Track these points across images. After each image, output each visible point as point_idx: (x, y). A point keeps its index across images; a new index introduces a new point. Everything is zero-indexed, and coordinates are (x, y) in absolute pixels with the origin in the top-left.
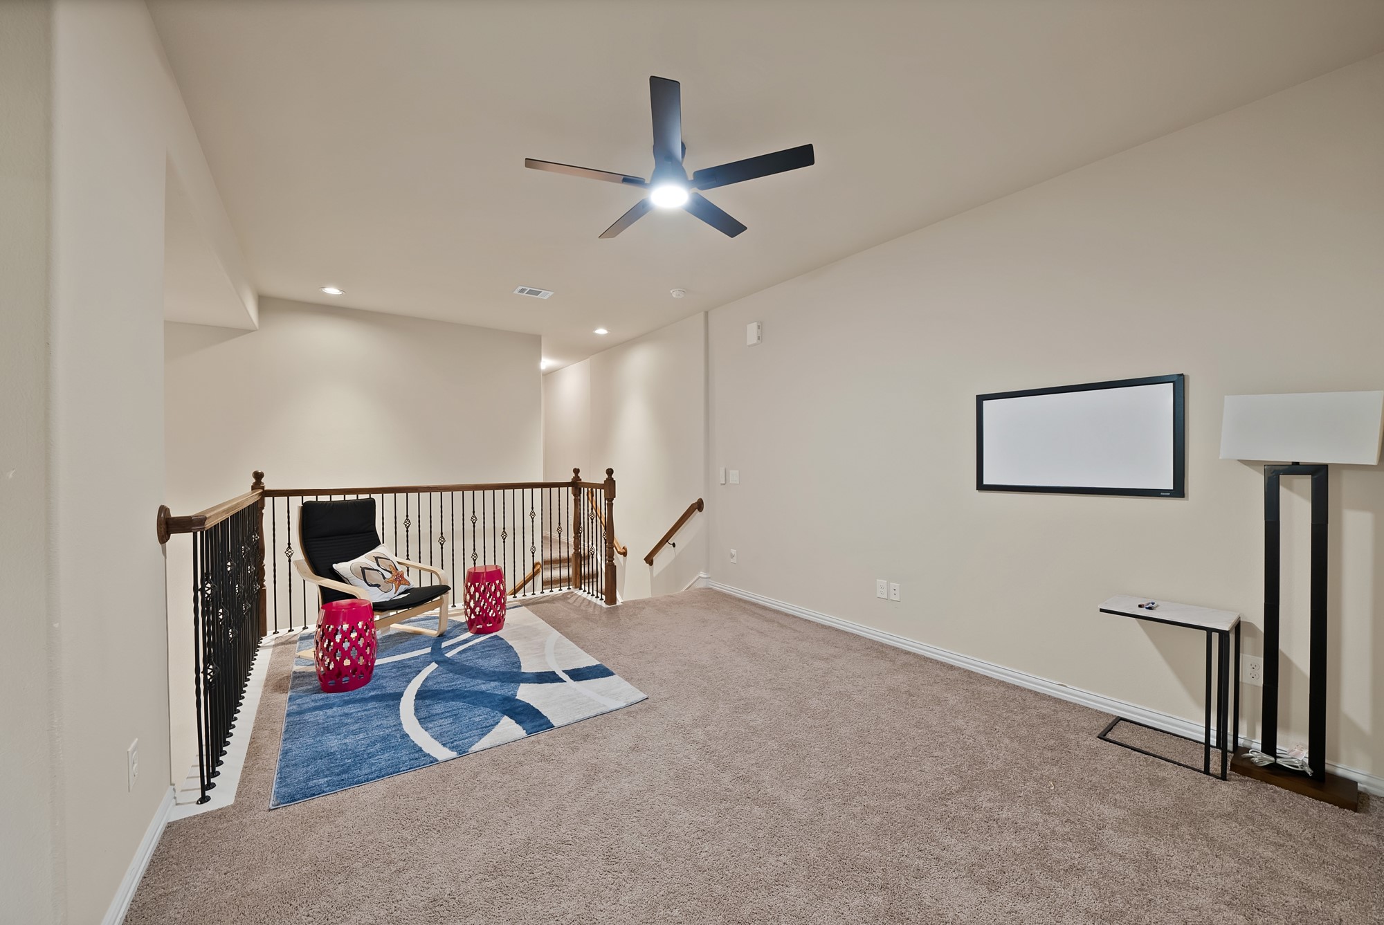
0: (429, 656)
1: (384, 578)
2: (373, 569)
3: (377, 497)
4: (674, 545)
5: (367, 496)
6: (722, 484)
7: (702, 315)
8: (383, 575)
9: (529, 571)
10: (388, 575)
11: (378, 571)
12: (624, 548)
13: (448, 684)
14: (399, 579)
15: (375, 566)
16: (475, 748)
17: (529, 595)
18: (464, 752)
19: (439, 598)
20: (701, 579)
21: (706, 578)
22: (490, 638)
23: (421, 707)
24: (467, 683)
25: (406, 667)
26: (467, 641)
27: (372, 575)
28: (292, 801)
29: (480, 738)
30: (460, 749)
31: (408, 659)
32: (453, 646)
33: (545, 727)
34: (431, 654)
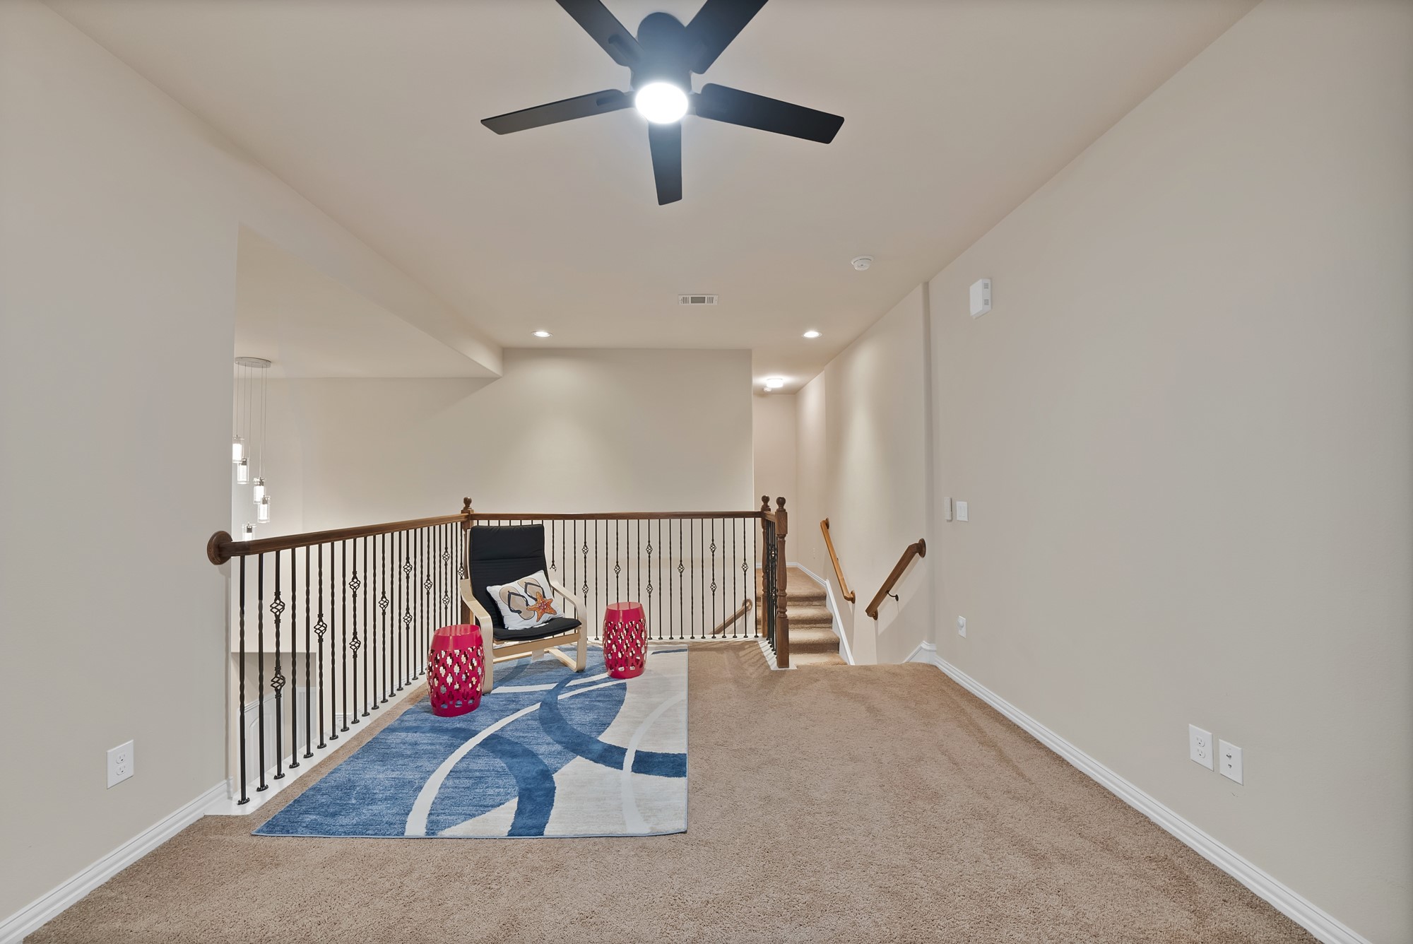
0: (545, 693)
1: (527, 605)
2: (520, 595)
3: (547, 524)
4: (897, 597)
5: (539, 522)
6: (948, 521)
7: (920, 288)
8: (527, 601)
9: (739, 607)
10: (532, 602)
11: (523, 597)
12: (852, 593)
13: (521, 734)
14: (545, 606)
15: (522, 592)
16: (447, 833)
17: (729, 637)
18: (433, 834)
19: (572, 632)
20: (924, 653)
21: (930, 651)
22: (617, 685)
23: (471, 755)
24: (536, 738)
25: (514, 702)
26: (594, 683)
27: (518, 603)
28: (270, 832)
29: (465, 820)
30: (433, 828)
31: (526, 693)
32: (577, 687)
33: (534, 831)
34: (549, 692)
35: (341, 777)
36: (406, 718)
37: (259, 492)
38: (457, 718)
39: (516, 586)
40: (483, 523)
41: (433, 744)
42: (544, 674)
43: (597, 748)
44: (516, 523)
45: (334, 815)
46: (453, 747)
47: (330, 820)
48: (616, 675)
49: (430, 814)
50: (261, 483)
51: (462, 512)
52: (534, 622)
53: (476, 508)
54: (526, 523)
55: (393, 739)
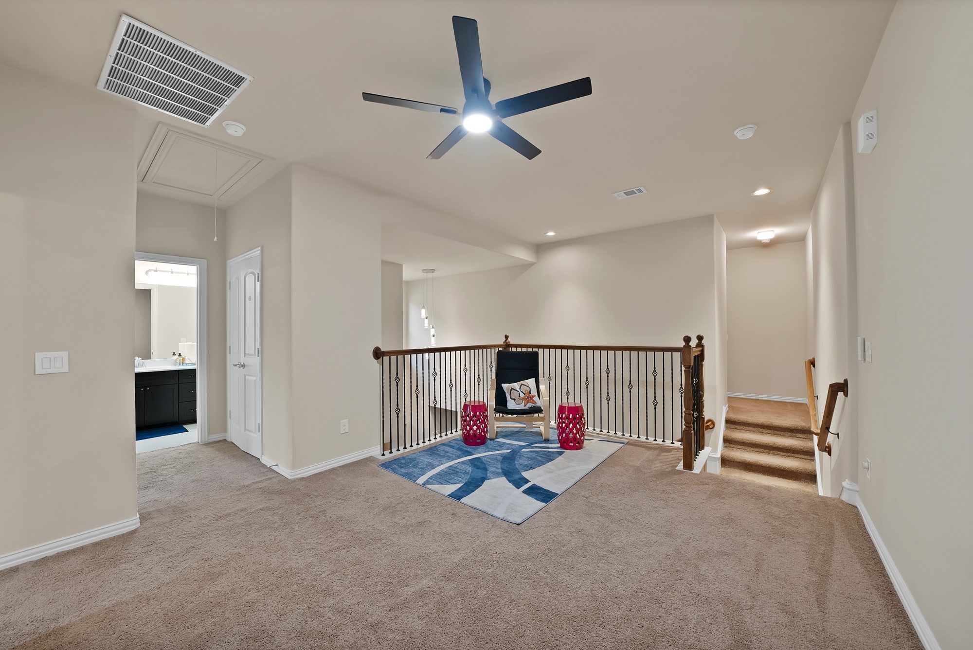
0: (517, 446)
1: (519, 396)
2: (516, 390)
4: (838, 435)
8: (519, 394)
11: (519, 392)
14: (529, 399)
16: (429, 487)
18: (426, 485)
21: (851, 490)
22: (558, 452)
23: (463, 463)
24: (494, 464)
25: (501, 446)
26: (548, 448)
27: (514, 393)
28: (382, 466)
29: (439, 484)
30: (427, 482)
31: (509, 444)
32: (537, 447)
33: (457, 498)
34: (520, 446)
35: (413, 456)
36: (452, 442)
37: (433, 331)
38: (471, 447)
39: (516, 385)
40: (514, 349)
41: (453, 454)
42: (527, 437)
43: (516, 477)
44: (524, 350)
45: (401, 467)
46: (460, 457)
47: (399, 469)
48: (562, 447)
49: (429, 478)
50: (433, 327)
51: (504, 343)
52: (521, 407)
53: (511, 341)
54: (530, 350)
55: (441, 448)
